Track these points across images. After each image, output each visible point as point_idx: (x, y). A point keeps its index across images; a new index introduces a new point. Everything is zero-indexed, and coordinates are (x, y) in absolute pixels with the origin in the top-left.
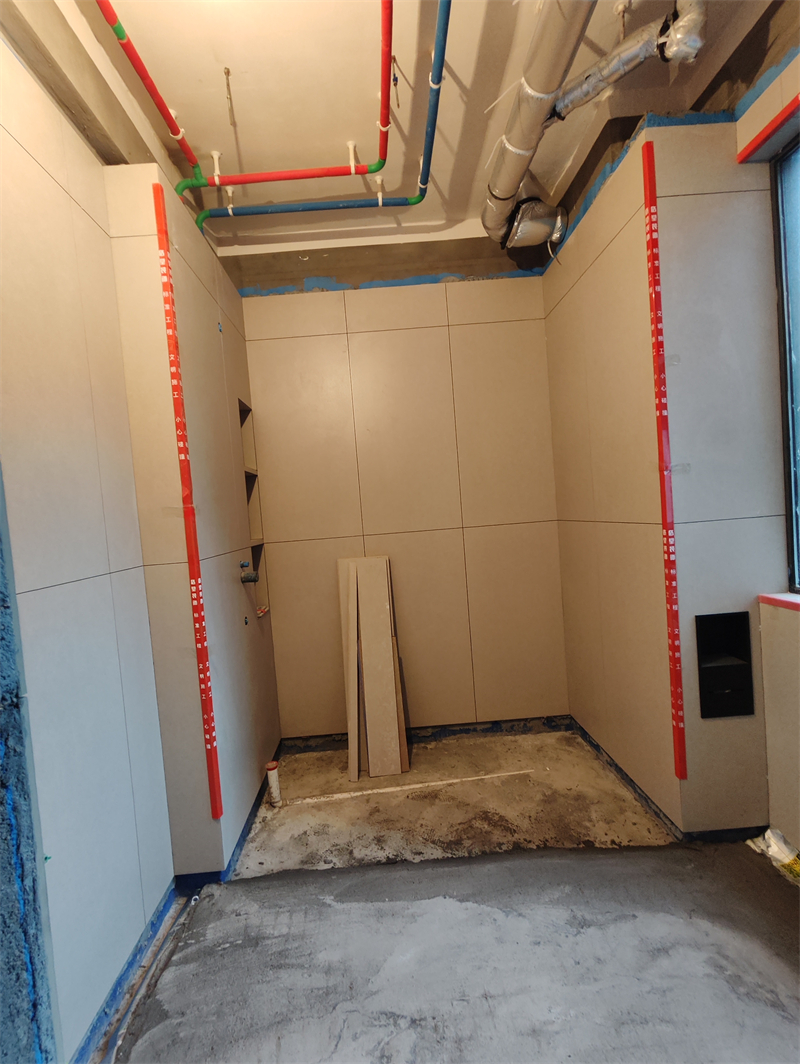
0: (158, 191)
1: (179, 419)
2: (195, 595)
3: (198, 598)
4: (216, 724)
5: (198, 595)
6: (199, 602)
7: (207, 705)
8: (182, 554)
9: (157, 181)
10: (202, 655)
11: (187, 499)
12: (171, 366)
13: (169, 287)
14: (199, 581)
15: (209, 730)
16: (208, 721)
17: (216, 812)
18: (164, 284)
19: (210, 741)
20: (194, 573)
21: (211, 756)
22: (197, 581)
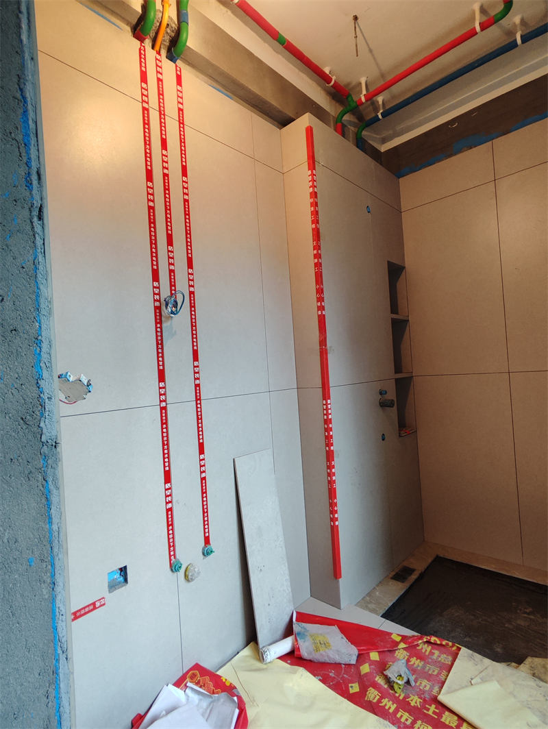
0: (309, 131)
1: (318, 286)
2: (325, 412)
3: (327, 414)
4: (339, 508)
5: (327, 412)
6: (328, 417)
7: (332, 493)
8: (318, 381)
9: (308, 125)
10: (330, 456)
11: (323, 342)
12: (314, 250)
13: (314, 195)
14: (329, 401)
15: (333, 512)
16: (333, 505)
17: (337, 573)
18: (311, 193)
19: (334, 520)
20: (326, 395)
21: (334, 531)
22: (327, 402)
